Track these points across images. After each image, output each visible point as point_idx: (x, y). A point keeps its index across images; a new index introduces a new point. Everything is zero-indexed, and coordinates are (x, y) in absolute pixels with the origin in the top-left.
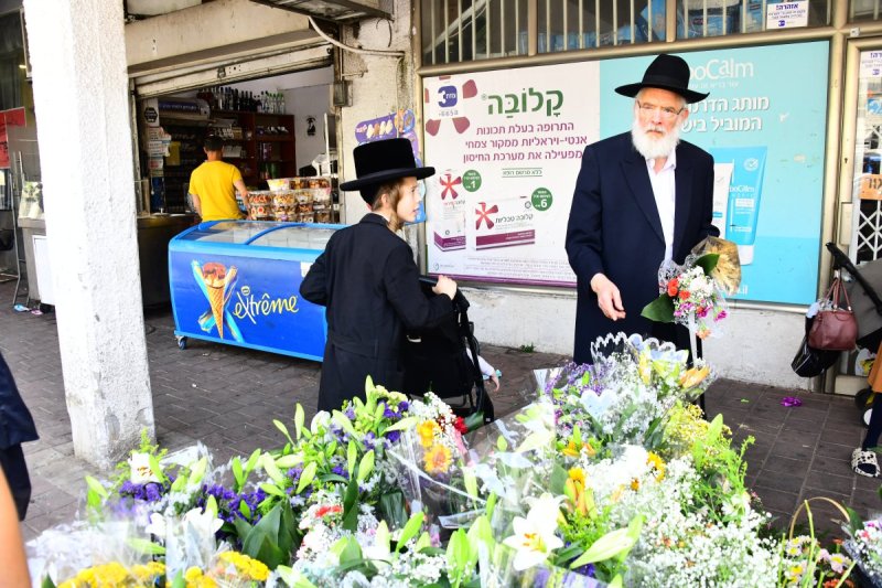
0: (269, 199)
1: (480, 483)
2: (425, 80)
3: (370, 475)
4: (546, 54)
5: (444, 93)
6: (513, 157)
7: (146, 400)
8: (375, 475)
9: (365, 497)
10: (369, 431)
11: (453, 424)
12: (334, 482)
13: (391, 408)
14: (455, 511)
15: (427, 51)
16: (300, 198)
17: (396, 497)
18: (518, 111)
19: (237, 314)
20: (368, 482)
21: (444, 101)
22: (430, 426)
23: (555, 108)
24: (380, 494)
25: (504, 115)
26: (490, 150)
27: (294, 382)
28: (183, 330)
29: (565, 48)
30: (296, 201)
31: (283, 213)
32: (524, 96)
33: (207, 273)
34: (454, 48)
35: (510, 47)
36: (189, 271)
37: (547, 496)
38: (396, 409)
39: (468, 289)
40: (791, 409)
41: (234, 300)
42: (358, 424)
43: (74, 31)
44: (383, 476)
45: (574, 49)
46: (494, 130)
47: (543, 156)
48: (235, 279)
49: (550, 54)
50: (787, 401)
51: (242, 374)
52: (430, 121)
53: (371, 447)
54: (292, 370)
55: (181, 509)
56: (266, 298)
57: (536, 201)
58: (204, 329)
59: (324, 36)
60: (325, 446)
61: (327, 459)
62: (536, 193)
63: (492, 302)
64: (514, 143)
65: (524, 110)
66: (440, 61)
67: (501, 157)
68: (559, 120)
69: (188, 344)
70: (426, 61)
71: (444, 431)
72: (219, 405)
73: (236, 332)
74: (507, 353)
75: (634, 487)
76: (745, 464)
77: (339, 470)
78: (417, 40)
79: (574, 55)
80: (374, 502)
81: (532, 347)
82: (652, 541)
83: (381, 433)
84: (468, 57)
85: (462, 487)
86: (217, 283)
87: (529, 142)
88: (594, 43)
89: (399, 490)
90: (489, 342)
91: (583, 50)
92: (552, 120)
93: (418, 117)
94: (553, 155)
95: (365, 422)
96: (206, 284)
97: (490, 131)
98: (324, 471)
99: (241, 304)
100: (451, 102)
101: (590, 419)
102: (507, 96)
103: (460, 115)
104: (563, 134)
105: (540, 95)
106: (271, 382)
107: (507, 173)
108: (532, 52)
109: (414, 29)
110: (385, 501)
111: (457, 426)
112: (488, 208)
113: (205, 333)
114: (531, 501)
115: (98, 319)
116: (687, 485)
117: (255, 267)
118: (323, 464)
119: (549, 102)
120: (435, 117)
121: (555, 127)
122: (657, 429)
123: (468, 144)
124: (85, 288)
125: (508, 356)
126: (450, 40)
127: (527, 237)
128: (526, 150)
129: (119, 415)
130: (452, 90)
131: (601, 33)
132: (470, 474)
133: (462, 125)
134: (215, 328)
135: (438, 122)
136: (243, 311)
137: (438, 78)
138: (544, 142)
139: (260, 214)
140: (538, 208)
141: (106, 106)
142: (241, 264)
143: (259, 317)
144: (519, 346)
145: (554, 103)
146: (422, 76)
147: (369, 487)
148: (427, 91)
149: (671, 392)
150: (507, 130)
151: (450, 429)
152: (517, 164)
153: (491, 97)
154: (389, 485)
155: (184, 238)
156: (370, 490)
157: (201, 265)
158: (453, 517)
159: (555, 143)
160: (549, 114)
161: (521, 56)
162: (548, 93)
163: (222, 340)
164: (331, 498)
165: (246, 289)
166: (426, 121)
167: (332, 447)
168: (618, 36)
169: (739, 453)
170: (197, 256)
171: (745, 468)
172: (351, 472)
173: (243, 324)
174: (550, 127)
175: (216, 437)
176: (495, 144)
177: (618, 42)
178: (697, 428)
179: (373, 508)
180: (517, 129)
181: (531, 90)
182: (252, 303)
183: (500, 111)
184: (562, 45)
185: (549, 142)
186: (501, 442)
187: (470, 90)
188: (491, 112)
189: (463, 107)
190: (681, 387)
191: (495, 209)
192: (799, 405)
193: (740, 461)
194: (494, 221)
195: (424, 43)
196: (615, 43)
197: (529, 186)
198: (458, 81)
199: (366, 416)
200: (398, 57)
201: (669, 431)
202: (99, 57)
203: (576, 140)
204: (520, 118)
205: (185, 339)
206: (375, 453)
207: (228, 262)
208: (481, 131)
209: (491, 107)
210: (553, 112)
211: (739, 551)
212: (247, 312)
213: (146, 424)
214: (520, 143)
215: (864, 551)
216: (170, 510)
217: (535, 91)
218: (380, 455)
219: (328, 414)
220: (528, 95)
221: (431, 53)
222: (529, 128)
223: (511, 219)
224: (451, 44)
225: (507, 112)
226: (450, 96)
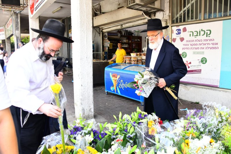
0: (130, 58)
2: (172, 27)
4: (207, 19)
5: (177, 31)
6: (196, 49)
7: (92, 106)
8: (134, 133)
12: (123, 133)
15: (173, 20)
16: (138, 58)
18: (198, 36)
19: (119, 87)
20: (132, 135)
21: (177, 33)
22: (152, 122)
23: (209, 35)
25: (194, 37)
26: (190, 46)
27: (131, 106)
28: (107, 90)
29: (213, 17)
30: (137, 59)
31: (134, 62)
32: (200, 31)
33: (113, 76)
34: (181, 19)
35: (196, 18)
36: (109, 75)
38: (143, 116)
39: (182, 85)
41: (119, 83)
42: (133, 119)
44: (136, 134)
45: (216, 18)
46: (191, 41)
47: (205, 48)
48: (119, 78)
49: (209, 19)
51: (119, 102)
52: (174, 39)
53: (134, 125)
54: (132, 103)
55: (86, 134)
56: (126, 83)
57: (202, 61)
58: (112, 90)
59: (146, 16)
60: (125, 123)
61: (124, 127)
62: (202, 59)
63: (188, 89)
64: (196, 45)
65: (200, 35)
66: (177, 22)
67: (193, 48)
68: (210, 38)
69: (108, 93)
70: (173, 22)
71: (155, 124)
72: (111, 109)
73: (119, 92)
74: (191, 103)
77: (126, 130)
78: (171, 17)
80: (133, 140)
81: (199, 103)
83: (137, 122)
84: (184, 21)
86: (115, 79)
87: (201, 44)
88: (222, 16)
90: (186, 100)
91: (218, 18)
92: (208, 38)
93: (170, 37)
94: (208, 48)
96: (113, 79)
97: (190, 41)
98: (122, 130)
99: (120, 85)
100: (179, 33)
101: (197, 126)
102: (195, 31)
103: (182, 37)
104: (211, 42)
105: (204, 31)
106: (126, 105)
107: (194, 53)
108: (202, 19)
109: (170, 14)
110: (137, 140)
111: (160, 123)
112: (188, 63)
113: (112, 91)
115: (82, 86)
117: (124, 75)
118: (122, 128)
119: (207, 33)
120: (175, 38)
121: (209, 40)
123: (184, 45)
124: (79, 78)
125: (192, 104)
126: (180, 16)
127: (199, 71)
128: (200, 47)
129: (85, 109)
130: (179, 30)
131: (224, 12)
133: (182, 39)
134: (114, 90)
135: (176, 39)
136: (121, 86)
137: (176, 27)
138: (205, 44)
139: (128, 62)
140: (203, 63)
142: (121, 74)
143: (125, 88)
144: (195, 102)
145: (209, 33)
146: (172, 26)
148: (173, 30)
150: (195, 41)
151: (157, 123)
152: (197, 50)
153: (190, 32)
155: (109, 67)
157: (112, 74)
159: (208, 45)
160: (207, 36)
161: (200, 20)
162: (207, 30)
163: (115, 93)
165: (122, 81)
166: (172, 39)
168: (229, 13)
170: (111, 72)
172: (128, 131)
173: (121, 89)
174: (207, 40)
175: (108, 117)
176: (191, 45)
177: (229, 15)
179: (133, 142)
180: (197, 41)
181: (202, 30)
182: (123, 84)
183: (193, 36)
184: (212, 17)
185: (206, 44)
187: (185, 30)
188: (190, 36)
189: (183, 34)
191: (190, 63)
194: (190, 66)
195: (173, 17)
196: (228, 15)
197: (200, 57)
198: (181, 28)
200: (165, 21)
202: (86, 24)
203: (215, 44)
204: (198, 38)
205: (107, 92)
207: (118, 73)
208: (187, 41)
209: (190, 35)
210: (208, 36)
212: (122, 87)
213: (91, 112)
214: (198, 44)
217: (203, 30)
220: (201, 31)
221: (174, 20)
222: (201, 41)
223: (195, 66)
224: (180, 17)
225: (195, 36)
226: (179, 31)
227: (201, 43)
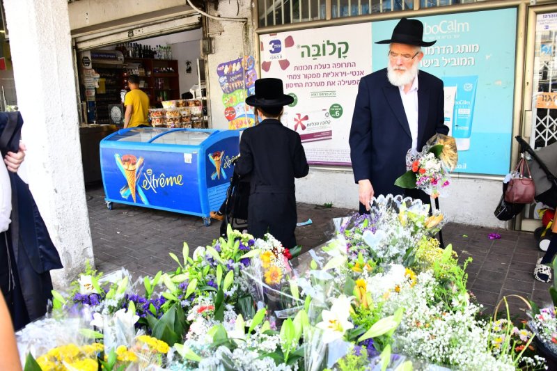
0: (163, 114)
1: (300, 289)
2: (261, 36)
3: (231, 286)
4: (337, 18)
5: (273, 44)
6: (317, 85)
7: (88, 242)
8: (234, 286)
9: (228, 300)
10: (230, 259)
11: (283, 253)
13: (243, 243)
14: (285, 307)
15: (261, 18)
16: (183, 113)
17: (248, 300)
18: (320, 55)
19: (144, 187)
20: (230, 290)
21: (273, 50)
22: (268, 255)
23: (343, 53)
24: (238, 298)
25: (311, 58)
26: (303, 80)
27: (181, 229)
28: (110, 197)
29: (350, 14)
30: (180, 114)
31: (172, 122)
32: (324, 46)
33: (125, 161)
34: (279, 16)
35: (314, 14)
36: (114, 161)
37: (343, 297)
38: (247, 245)
40: (494, 241)
41: (142, 178)
42: (223, 254)
43: (35, 8)
44: (239, 287)
45: (355, 15)
46: (305, 68)
47: (336, 84)
48: (142, 165)
49: (339, 19)
50: (491, 236)
51: (148, 225)
52: (264, 63)
53: (232, 268)
54: (180, 222)
55: (112, 310)
56: (162, 176)
57: (332, 112)
58: (123, 197)
59: (196, 9)
60: (202, 269)
61: (203, 276)
62: (332, 107)
64: (318, 75)
65: (324, 54)
66: (270, 24)
67: (310, 84)
68: (346, 61)
69: (114, 206)
70: (261, 24)
71: (277, 257)
72: (134, 244)
73: (144, 199)
74: (316, 208)
75: (397, 290)
76: (467, 275)
77: (212, 283)
78: (255, 10)
79: (355, 19)
80: (234, 303)
81: (331, 205)
82: (409, 324)
83: (238, 259)
84: (288, 21)
85: (289, 292)
86: (131, 168)
87: (327, 75)
88: (368, 11)
89: (250, 295)
90: (304, 201)
91: (360, 16)
92: (342, 60)
93: (256, 60)
94: (343, 83)
95: (227, 253)
96: (125, 169)
97: (302, 68)
98: (202, 284)
99: (147, 181)
100: (278, 50)
101: (369, 249)
102: (313, 46)
103: (284, 58)
104: (349, 70)
105: (334, 45)
106: (168, 229)
107: (314, 95)
108: (328, 18)
109: (253, 4)
110: (241, 302)
111: (285, 254)
112: (302, 117)
113: (124, 200)
114: (333, 300)
115: (56, 192)
116: (430, 288)
117: (155, 157)
118: (201, 280)
119: (340, 49)
120: (267, 60)
121: (344, 65)
122: (411, 254)
123: (289, 77)
124: (47, 172)
125: (318, 210)
126: (276, 11)
127: (327, 135)
128: (325, 80)
129: (72, 252)
130: (278, 42)
131: (372, 4)
132: (294, 283)
133: (284, 64)
134: (131, 196)
135: (269, 63)
136: (148, 185)
137: (268, 35)
138: (337, 74)
139: (158, 124)
140: (333, 117)
141: (58, 56)
142: (148, 156)
143: (159, 189)
144: (323, 204)
145: (343, 50)
146: (259, 34)
147: (230, 293)
148: (262, 43)
149: (419, 230)
150: (313, 67)
151: (281, 256)
152: (320, 89)
153: (303, 47)
154: (243, 292)
155: (109, 139)
156: (231, 295)
157: (121, 156)
158: (284, 310)
159: (344, 75)
160: (340, 57)
161: (321, 20)
162: (339, 43)
163: (135, 204)
164: (207, 301)
165: (149, 171)
166: (262, 62)
167: (206, 269)
168: (383, 7)
169: (462, 268)
170: (118, 151)
171: (467, 277)
172: (219, 284)
173: (148, 193)
174: (341, 65)
175: (133, 264)
176: (306, 76)
177: (383, 10)
178: (436, 253)
179: (233, 307)
180: (319, 67)
181: (328, 42)
182: (154, 180)
183: (309, 56)
184: (347, 13)
185: (340, 74)
186: (313, 264)
187: (290, 42)
188: (303, 56)
189: (285, 53)
190: (426, 227)
191: (306, 118)
192: (499, 238)
193: (463, 273)
194: (306, 125)
195: (260, 13)
196: (381, 11)
197: (327, 103)
198: (281, 37)
199: (228, 249)
200: (243, 22)
201: (418, 255)
202: (52, 25)
203: (357, 73)
204: (321, 60)
205: (111, 203)
206: (234, 272)
207: (138, 154)
208: (297, 68)
209: (303, 53)
210: (342, 55)
211: (463, 329)
212: (151, 185)
213: (88, 257)
214: (322, 75)
215: (540, 328)
216: (106, 311)
217: (330, 42)
218: (237, 274)
219: (204, 248)
220: (326, 45)
221: (264, 19)
222: (328, 66)
223: (317, 124)
224: (277, 13)
225: (313, 56)
226: (277, 46)
227: (327, 71)
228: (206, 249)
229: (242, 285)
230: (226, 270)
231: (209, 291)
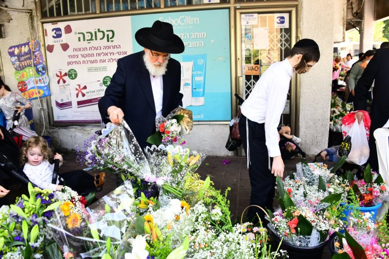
1: (99, 231)
2: (44, 24)
3: (38, 238)
4: (105, 12)
5: (55, 31)
6: (92, 62)
8: (41, 238)
9: (36, 250)
10: (33, 213)
11: (80, 201)
13: (44, 198)
17: (54, 246)
18: (93, 40)
20: (36, 242)
21: (55, 35)
22: (68, 204)
23: (111, 38)
24: (44, 246)
25: (86, 42)
26: (81, 59)
29: (114, 10)
32: (96, 32)
34: (58, 9)
35: (87, 9)
38: (47, 199)
39: (75, 127)
40: (226, 165)
42: (26, 210)
44: (45, 236)
45: (118, 10)
46: (82, 49)
47: (107, 61)
49: (107, 12)
50: (224, 162)
52: (49, 46)
53: (36, 223)
57: (105, 83)
60: (8, 225)
61: (10, 233)
62: (104, 79)
63: (88, 132)
64: (92, 55)
65: (96, 39)
66: (52, 15)
67: (86, 62)
68: (113, 44)
70: (44, 15)
71: (75, 205)
75: (177, 219)
76: (229, 201)
77: (19, 238)
78: (38, 4)
79: (118, 13)
80: (42, 252)
83: (41, 213)
84: (66, 14)
85: (90, 236)
87: (99, 55)
88: (127, 8)
89: (55, 242)
91: (122, 11)
92: (110, 44)
93: (42, 43)
94: (111, 60)
95: (30, 209)
97: (80, 50)
98: (9, 240)
100: (59, 36)
102: (87, 33)
103: (64, 42)
104: (115, 51)
105: (103, 32)
107: (90, 70)
108: (98, 12)
110: (48, 249)
112: (82, 87)
118: (8, 236)
119: (108, 35)
120: (51, 44)
121: (112, 47)
123: (69, 56)
126: (56, 5)
128: (98, 58)
130: (59, 30)
131: (130, 3)
132: (93, 227)
133: (65, 47)
135: (53, 46)
137: (51, 24)
138: (107, 54)
145: (110, 36)
146: (43, 23)
147: (37, 245)
148: (46, 30)
149: (184, 168)
150: (88, 49)
151: (78, 204)
152: (95, 65)
153: (79, 33)
154: (48, 240)
156: (38, 246)
158: (88, 252)
159: (112, 55)
160: (108, 41)
161: (92, 13)
162: (107, 31)
164: (15, 256)
166: (46, 46)
167: (12, 226)
168: (139, 5)
169: (224, 196)
171: (229, 203)
172: (26, 238)
174: (109, 47)
176: (83, 56)
177: (139, 7)
178: (200, 185)
179: (42, 255)
180: (93, 48)
181: (99, 30)
183: (84, 40)
184: (113, 9)
185: (109, 54)
186: (107, 208)
187: (68, 30)
188: (79, 40)
189: (65, 38)
190: (188, 165)
191: (85, 88)
192: (229, 163)
193: (225, 200)
194: (85, 93)
195: (42, 6)
196: (137, 8)
197: (101, 76)
198: (62, 25)
199: (31, 205)
200: (29, 13)
201: (186, 187)
203: (122, 53)
204: (94, 43)
206: (39, 225)
208: (75, 50)
209: (79, 38)
210: (110, 40)
214: (95, 55)
215: (277, 227)
217: (100, 30)
218: (41, 226)
219: (8, 206)
220: (97, 32)
221: (46, 11)
222: (99, 48)
223: (94, 92)
224: (57, 7)
225: (87, 40)
226: (58, 33)
227: (99, 52)
228: (10, 207)
229: (48, 235)
230: (31, 224)
231: (16, 246)
